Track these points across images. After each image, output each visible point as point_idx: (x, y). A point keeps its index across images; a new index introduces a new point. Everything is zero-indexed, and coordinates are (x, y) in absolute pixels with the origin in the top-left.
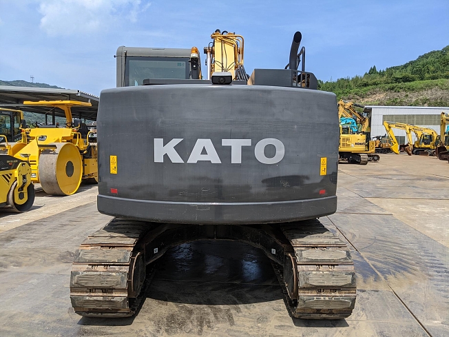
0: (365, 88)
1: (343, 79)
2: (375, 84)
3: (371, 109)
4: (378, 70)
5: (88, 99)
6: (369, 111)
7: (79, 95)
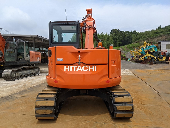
0: (157, 34)
1: (147, 31)
2: (161, 32)
3: (161, 42)
4: (162, 27)
5: (42, 39)
6: (160, 43)
7: (38, 37)
